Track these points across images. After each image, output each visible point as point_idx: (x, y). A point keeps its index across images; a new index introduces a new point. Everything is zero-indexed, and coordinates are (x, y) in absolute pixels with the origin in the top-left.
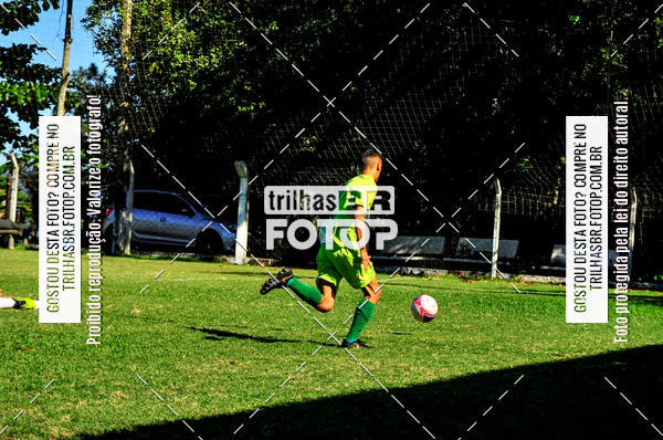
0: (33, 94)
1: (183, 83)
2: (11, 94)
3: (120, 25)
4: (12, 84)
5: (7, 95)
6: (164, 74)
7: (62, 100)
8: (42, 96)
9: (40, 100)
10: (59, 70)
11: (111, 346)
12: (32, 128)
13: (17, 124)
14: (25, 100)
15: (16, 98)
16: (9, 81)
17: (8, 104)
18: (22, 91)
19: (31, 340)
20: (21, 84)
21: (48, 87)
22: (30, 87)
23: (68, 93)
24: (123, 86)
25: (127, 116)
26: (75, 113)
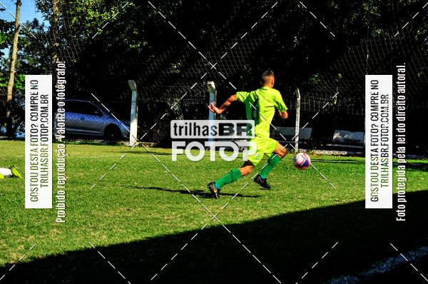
1: (94, 31)
6: (81, 25)
7: (16, 43)
9: (1, 43)
10: (13, 23)
21: (7, 34)
23: (19, 38)
24: (55, 32)
25: (58, 52)
26: (25, 51)
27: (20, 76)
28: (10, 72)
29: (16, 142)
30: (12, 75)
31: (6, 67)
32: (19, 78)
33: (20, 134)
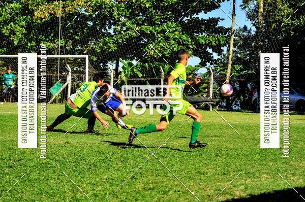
0: (219, 40)
1: (288, 33)
2: (209, 40)
3: (258, 7)
4: (209, 36)
5: (207, 41)
6: (278, 29)
7: (232, 43)
8: (223, 41)
9: (222, 43)
10: (230, 29)
11: (259, 154)
12: (218, 55)
13: (212, 54)
14: (215, 43)
15: (211, 42)
16: (207, 35)
17: (207, 45)
18: (214, 39)
19: (223, 152)
20: (213, 36)
21: (225, 37)
22: (217, 37)
23: (234, 39)
24: (260, 35)
25: (262, 49)
26: (238, 48)
27: (235, 66)
28: (228, 63)
29: (233, 112)
30: (230, 66)
31: (224, 60)
32: (234, 68)
33: (235, 107)
